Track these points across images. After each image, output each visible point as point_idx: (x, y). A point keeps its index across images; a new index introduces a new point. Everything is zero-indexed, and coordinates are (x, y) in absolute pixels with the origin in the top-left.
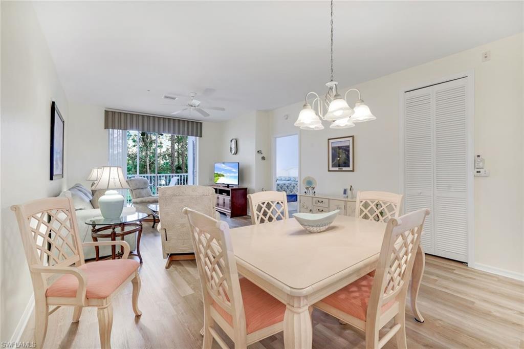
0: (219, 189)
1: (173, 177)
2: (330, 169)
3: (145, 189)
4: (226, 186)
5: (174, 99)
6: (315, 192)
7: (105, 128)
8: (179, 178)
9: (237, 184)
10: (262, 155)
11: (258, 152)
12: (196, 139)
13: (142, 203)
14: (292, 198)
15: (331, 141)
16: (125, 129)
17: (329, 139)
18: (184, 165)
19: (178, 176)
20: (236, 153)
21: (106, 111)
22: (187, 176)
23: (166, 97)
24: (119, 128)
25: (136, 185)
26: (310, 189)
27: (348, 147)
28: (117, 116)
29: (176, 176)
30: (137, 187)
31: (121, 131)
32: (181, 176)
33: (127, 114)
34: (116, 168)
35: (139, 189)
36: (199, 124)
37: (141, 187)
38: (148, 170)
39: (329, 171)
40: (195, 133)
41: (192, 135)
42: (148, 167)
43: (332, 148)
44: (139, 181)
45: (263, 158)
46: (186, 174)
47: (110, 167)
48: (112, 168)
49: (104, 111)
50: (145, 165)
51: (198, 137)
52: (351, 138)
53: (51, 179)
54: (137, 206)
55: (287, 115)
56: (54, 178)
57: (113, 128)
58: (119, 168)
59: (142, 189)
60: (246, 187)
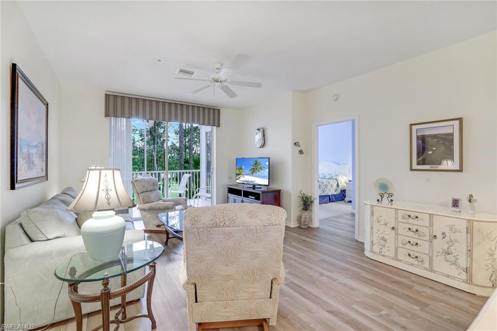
0: (243, 191)
1: (183, 173)
2: (414, 168)
3: (154, 191)
4: (252, 186)
5: (191, 73)
6: (392, 200)
7: (106, 116)
8: (191, 175)
9: (267, 184)
10: (300, 149)
11: (295, 144)
12: (212, 130)
13: (151, 209)
14: (325, 198)
15: (414, 128)
16: (130, 117)
17: (411, 125)
18: (191, 159)
19: (189, 173)
20: (263, 146)
21: (106, 95)
22: (199, 173)
23: (182, 71)
24: (123, 116)
25: (143, 186)
26: (386, 196)
27: (452, 135)
28: (119, 101)
29: (186, 173)
30: (145, 189)
31: (125, 119)
32: (193, 173)
33: (132, 98)
34: (111, 171)
35: (146, 192)
36: (216, 112)
37: (151, 189)
38: (156, 165)
39: (411, 170)
40: (211, 122)
41: (209, 124)
42: (155, 162)
43: (418, 137)
44: (148, 182)
45: (301, 152)
46: (198, 171)
47: (100, 170)
48: (103, 172)
49: (104, 95)
50: (152, 160)
51: (215, 127)
52: (458, 122)
53: (13, 187)
54: (145, 213)
55: (336, 95)
56: (17, 186)
57: (116, 116)
58: (115, 171)
59: (151, 191)
60: (279, 189)
